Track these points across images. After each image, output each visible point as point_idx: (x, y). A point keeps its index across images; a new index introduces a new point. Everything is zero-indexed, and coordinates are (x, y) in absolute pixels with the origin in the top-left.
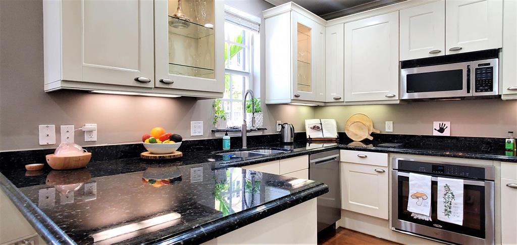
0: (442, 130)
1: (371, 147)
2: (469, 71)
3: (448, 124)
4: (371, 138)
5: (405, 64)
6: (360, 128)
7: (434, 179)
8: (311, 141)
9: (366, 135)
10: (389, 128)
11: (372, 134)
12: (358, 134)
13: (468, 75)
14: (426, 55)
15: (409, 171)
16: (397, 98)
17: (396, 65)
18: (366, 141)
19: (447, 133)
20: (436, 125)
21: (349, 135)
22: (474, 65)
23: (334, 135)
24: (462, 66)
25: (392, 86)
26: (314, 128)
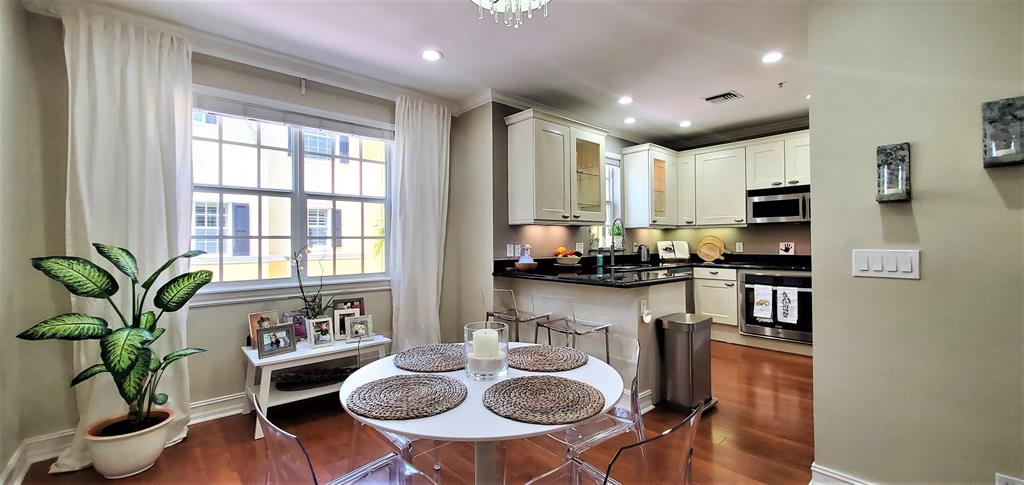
0: (787, 250)
1: (722, 264)
2: (804, 200)
3: (792, 245)
4: (723, 258)
5: (751, 193)
6: (712, 250)
7: (775, 288)
8: (663, 260)
9: (718, 256)
10: (739, 249)
11: (724, 255)
12: (709, 254)
13: (803, 204)
14: (769, 186)
15: (754, 283)
16: (744, 222)
17: (744, 194)
18: (717, 261)
19: (791, 252)
20: (782, 246)
21: (701, 256)
22: (801, 196)
23: (687, 256)
24: (798, 196)
25: (740, 212)
26: (666, 249)
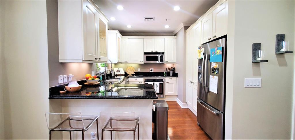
0: (152, 71)
1: (134, 76)
2: (159, 56)
3: (153, 69)
4: (134, 74)
5: (145, 53)
6: (131, 71)
7: (154, 83)
8: (117, 75)
9: (133, 73)
10: (139, 71)
11: (135, 72)
12: (130, 73)
13: (159, 58)
14: (150, 52)
15: (148, 82)
16: (143, 62)
17: (143, 54)
18: (133, 75)
19: (153, 71)
20: (151, 70)
21: (128, 73)
22: (160, 55)
23: (124, 73)
24: (158, 55)
25: (142, 59)
26: (117, 71)
